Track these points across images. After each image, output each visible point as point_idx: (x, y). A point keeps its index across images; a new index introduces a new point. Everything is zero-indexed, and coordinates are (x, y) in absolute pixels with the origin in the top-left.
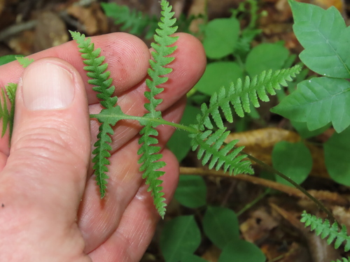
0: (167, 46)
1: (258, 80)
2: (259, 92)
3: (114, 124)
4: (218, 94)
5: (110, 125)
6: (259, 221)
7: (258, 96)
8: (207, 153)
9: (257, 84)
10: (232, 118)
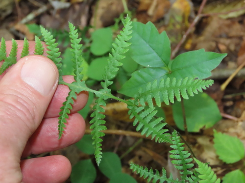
0: (122, 48)
1: (182, 83)
2: (182, 91)
3: (78, 92)
4: (152, 84)
5: (76, 93)
6: (140, 157)
7: (180, 93)
8: (140, 123)
9: (181, 86)
10: (160, 103)
